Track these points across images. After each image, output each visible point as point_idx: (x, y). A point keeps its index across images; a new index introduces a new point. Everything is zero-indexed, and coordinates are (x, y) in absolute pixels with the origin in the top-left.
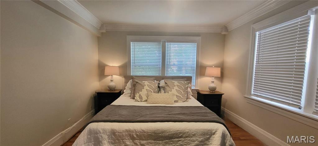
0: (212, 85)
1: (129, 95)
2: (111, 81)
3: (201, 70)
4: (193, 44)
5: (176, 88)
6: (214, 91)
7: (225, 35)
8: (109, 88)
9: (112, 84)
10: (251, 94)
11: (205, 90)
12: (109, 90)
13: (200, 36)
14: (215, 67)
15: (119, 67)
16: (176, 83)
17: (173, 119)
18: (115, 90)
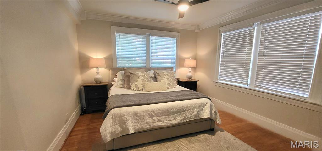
0: (190, 74)
1: (121, 86)
2: (97, 73)
3: (180, 62)
4: (173, 38)
5: (166, 77)
6: (191, 79)
7: (197, 33)
8: (95, 80)
9: (99, 77)
10: (218, 79)
11: (184, 79)
12: (95, 83)
13: (179, 32)
14: (191, 59)
15: (106, 58)
16: (166, 73)
17: (178, 99)
18: (101, 83)
